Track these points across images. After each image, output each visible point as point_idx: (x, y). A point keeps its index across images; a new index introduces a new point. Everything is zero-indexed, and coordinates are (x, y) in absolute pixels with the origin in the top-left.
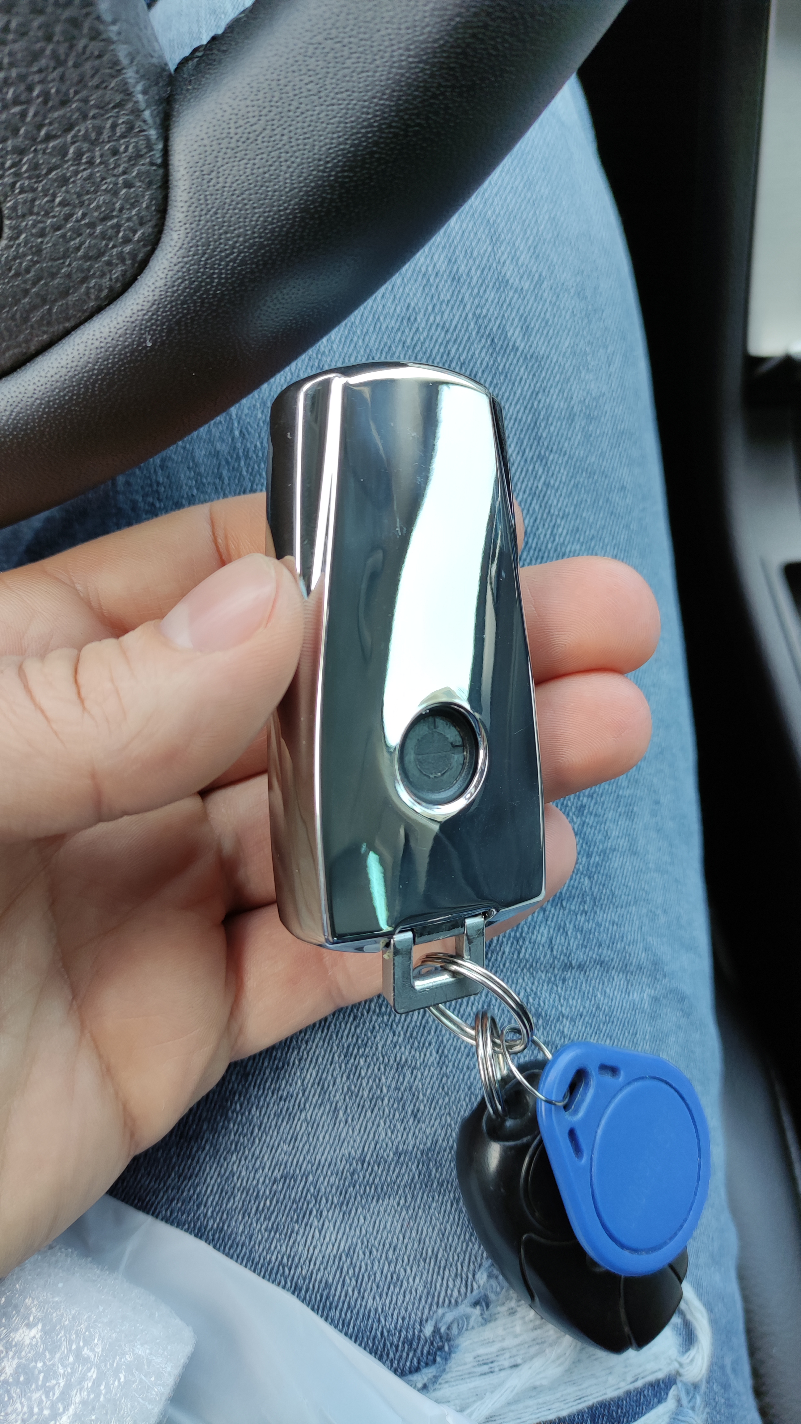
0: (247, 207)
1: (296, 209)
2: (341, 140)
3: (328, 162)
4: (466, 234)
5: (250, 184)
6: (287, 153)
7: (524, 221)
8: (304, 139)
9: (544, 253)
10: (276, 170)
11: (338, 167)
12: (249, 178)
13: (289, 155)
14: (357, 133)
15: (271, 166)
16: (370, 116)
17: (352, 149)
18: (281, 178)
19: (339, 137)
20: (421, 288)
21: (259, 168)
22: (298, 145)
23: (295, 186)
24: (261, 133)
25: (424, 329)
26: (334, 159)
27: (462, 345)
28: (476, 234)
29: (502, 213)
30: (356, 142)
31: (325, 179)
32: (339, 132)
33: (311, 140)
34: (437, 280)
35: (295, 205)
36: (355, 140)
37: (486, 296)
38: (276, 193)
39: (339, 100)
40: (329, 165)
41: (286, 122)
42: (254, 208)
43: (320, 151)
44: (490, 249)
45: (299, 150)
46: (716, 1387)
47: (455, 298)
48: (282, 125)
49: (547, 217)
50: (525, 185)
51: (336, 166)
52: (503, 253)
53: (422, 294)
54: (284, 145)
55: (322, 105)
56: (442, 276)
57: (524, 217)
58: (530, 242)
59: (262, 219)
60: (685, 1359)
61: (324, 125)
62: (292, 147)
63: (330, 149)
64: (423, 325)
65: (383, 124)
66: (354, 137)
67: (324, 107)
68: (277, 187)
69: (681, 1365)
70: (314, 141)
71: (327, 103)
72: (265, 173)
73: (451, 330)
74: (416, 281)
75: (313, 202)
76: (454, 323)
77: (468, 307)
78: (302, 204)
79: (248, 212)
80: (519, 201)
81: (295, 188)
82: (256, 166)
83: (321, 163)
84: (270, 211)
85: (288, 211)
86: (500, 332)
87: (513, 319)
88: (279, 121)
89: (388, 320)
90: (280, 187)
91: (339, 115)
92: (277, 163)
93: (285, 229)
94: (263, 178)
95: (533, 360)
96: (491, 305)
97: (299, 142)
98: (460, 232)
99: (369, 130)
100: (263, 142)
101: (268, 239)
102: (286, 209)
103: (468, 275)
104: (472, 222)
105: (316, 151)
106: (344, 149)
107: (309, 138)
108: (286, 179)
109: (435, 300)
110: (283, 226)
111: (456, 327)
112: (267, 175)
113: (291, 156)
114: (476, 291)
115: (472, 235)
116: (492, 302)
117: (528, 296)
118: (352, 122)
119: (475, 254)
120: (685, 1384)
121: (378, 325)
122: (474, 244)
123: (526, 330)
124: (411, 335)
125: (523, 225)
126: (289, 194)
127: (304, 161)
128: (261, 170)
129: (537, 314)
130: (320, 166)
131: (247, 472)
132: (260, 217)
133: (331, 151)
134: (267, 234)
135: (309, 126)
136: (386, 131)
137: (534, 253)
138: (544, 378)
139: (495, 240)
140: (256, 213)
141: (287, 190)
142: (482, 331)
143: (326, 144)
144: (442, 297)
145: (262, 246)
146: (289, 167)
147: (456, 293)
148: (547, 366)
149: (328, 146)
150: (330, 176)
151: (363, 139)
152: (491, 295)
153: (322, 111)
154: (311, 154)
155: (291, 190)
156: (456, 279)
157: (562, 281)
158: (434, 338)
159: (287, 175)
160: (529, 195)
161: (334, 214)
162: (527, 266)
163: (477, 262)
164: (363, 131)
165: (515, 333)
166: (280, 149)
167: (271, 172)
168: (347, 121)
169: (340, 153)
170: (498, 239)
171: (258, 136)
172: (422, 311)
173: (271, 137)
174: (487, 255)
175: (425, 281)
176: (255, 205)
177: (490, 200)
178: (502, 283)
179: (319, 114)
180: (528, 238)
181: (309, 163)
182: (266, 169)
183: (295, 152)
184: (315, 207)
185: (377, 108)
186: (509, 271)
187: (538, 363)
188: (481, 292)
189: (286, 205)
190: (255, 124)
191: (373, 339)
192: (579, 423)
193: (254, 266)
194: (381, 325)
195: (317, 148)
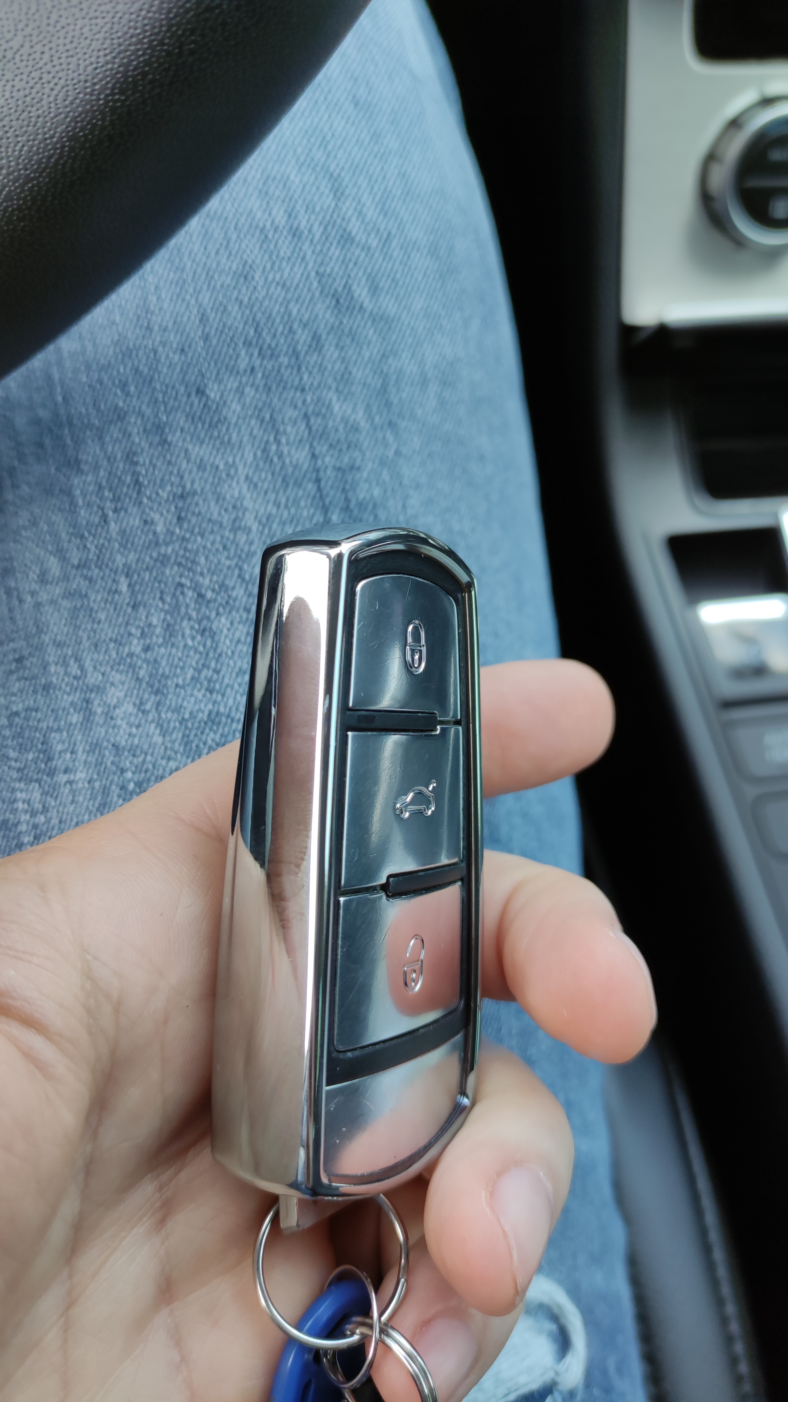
0: (9, 135)
1: (63, 137)
2: (108, 58)
3: (95, 84)
4: (308, 188)
5: (10, 109)
6: (49, 73)
7: (371, 176)
8: (67, 57)
9: (394, 210)
10: (38, 92)
11: (107, 89)
12: (9, 101)
13: (51, 75)
14: (126, 51)
15: (32, 88)
16: (138, 31)
17: (121, 69)
18: (44, 102)
19: (106, 55)
20: (258, 245)
21: (19, 90)
22: (61, 64)
23: (60, 110)
24: (18, 50)
25: (262, 287)
26: (101, 80)
27: (305, 305)
28: (318, 188)
29: (346, 167)
30: (125, 61)
31: (94, 103)
32: (105, 49)
33: (75, 59)
34: (276, 236)
35: (62, 133)
36: (123, 58)
37: (330, 253)
38: (40, 119)
39: (102, 12)
40: (97, 87)
41: (45, 37)
42: (17, 136)
43: (85, 71)
44: (333, 205)
45: (63, 70)
46: (596, 1392)
47: (296, 255)
48: (41, 41)
49: (396, 173)
50: (371, 138)
51: (104, 88)
52: (348, 209)
53: (260, 251)
54: (46, 64)
55: (84, 18)
56: (282, 232)
57: (371, 172)
58: (377, 199)
59: (26, 148)
60: (562, 1367)
61: (88, 41)
62: (54, 66)
63: (96, 69)
64: (261, 283)
65: (154, 40)
66: (122, 55)
67: (86, 21)
68: (40, 112)
69: (557, 1374)
70: (79, 59)
71: (89, 16)
72: (26, 96)
73: (292, 289)
74: (253, 236)
75: (82, 129)
76: (296, 281)
77: (311, 264)
78: (69, 131)
79: (10, 140)
80: (366, 154)
81: (60, 114)
82: (16, 89)
83: (88, 84)
84: (34, 140)
85: (55, 140)
86: (346, 291)
87: (360, 280)
88: (38, 36)
89: (223, 278)
90: (44, 112)
91: (104, 30)
92: (39, 85)
93: (53, 160)
94: (24, 102)
95: (382, 323)
96: (335, 264)
97: (62, 61)
98: (301, 186)
99: (139, 47)
100: (22, 61)
101: (35, 171)
102: (52, 137)
103: (310, 231)
104: (314, 176)
105: (81, 71)
106: (112, 69)
107: (72, 56)
108: (50, 103)
109: (274, 258)
110: (50, 157)
111: (298, 285)
112: (28, 99)
113: (54, 77)
114: (319, 248)
115: (314, 189)
116: (337, 260)
117: (376, 255)
118: (119, 38)
119: (318, 209)
120: (561, 1392)
121: (213, 283)
122: (316, 198)
123: (374, 290)
124: (249, 294)
125: (370, 180)
126: (55, 120)
127: (68, 82)
128: (21, 93)
129: (386, 274)
130: (86, 88)
131: (72, 440)
132: (23, 146)
133: (98, 71)
134: (33, 165)
135: (71, 42)
136: (158, 48)
137: (381, 210)
138: (396, 341)
139: (338, 193)
140: (18, 142)
141: (52, 115)
142: (326, 291)
143: (92, 64)
144: (282, 254)
145: (28, 180)
146: (52, 89)
147: (297, 249)
148: (398, 329)
149: (94, 66)
150: (99, 100)
151: (133, 58)
152: (335, 252)
153: (85, 26)
154: (76, 74)
155: (56, 116)
156: (296, 233)
157: (413, 240)
158: (275, 297)
159: (51, 99)
160: (376, 149)
161: (107, 144)
162: (375, 224)
163: (320, 218)
164: (132, 48)
165: (361, 292)
166: (41, 68)
167: (32, 96)
168: (114, 36)
169: (108, 73)
170: (342, 194)
171: (15, 53)
172: (261, 268)
173: (30, 55)
174: (331, 210)
175: (263, 237)
176: (17, 133)
177: (333, 154)
178: (347, 239)
179: (81, 29)
180: (376, 194)
181: (75, 84)
182: (27, 92)
183: (58, 72)
184: (85, 136)
185: (146, 22)
186: (355, 227)
187: (387, 326)
188: (325, 250)
189: (52, 132)
190: (12, 39)
191: (207, 297)
192: (433, 388)
193: (21, 202)
194: (216, 283)
195: (82, 67)
